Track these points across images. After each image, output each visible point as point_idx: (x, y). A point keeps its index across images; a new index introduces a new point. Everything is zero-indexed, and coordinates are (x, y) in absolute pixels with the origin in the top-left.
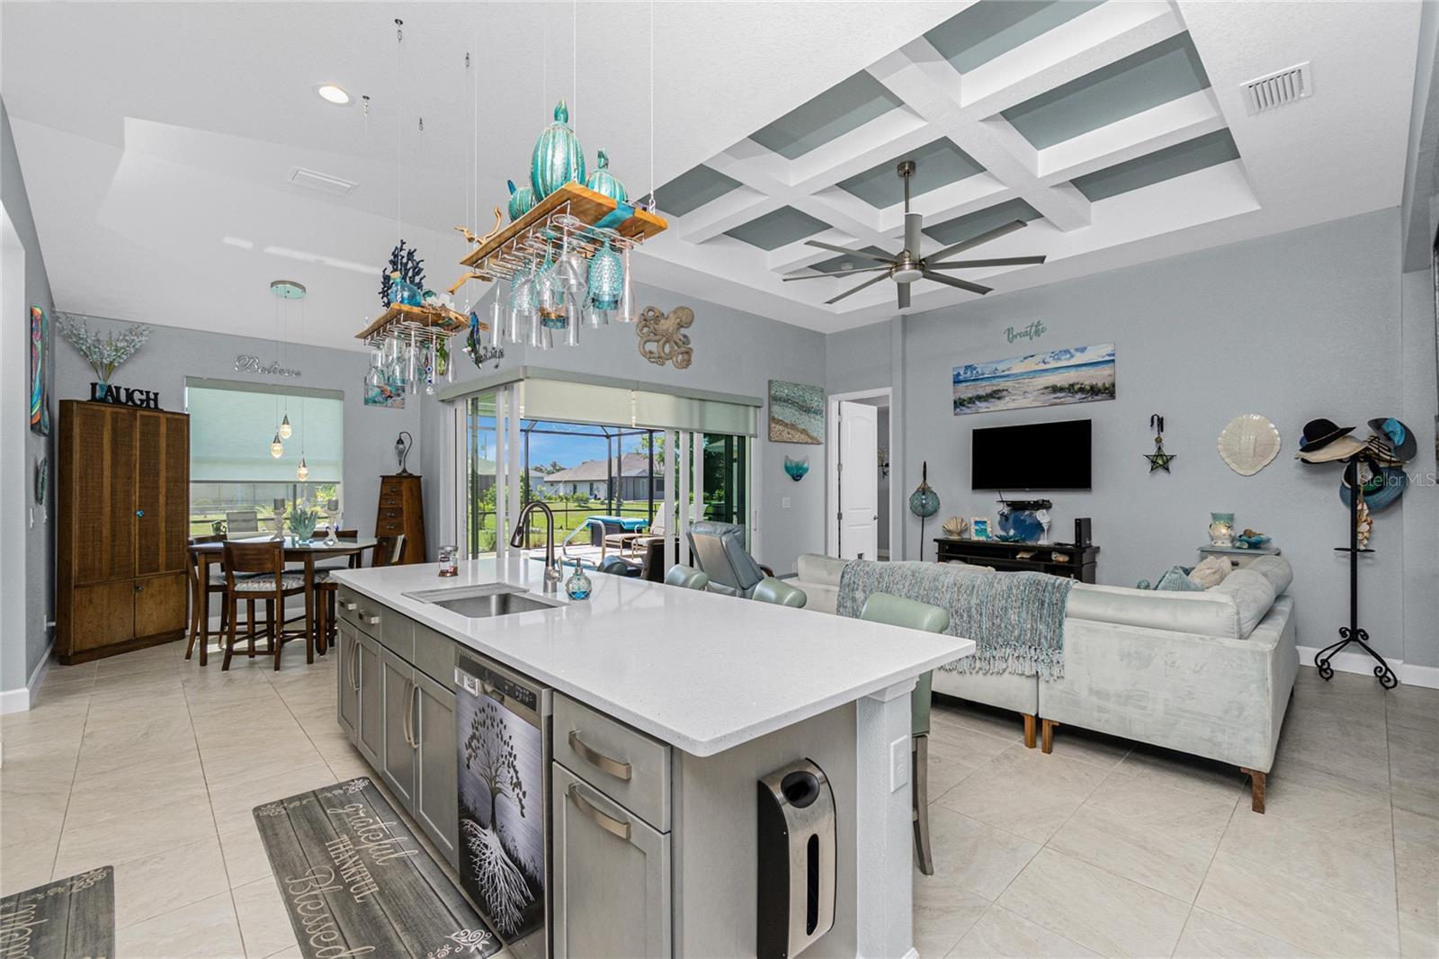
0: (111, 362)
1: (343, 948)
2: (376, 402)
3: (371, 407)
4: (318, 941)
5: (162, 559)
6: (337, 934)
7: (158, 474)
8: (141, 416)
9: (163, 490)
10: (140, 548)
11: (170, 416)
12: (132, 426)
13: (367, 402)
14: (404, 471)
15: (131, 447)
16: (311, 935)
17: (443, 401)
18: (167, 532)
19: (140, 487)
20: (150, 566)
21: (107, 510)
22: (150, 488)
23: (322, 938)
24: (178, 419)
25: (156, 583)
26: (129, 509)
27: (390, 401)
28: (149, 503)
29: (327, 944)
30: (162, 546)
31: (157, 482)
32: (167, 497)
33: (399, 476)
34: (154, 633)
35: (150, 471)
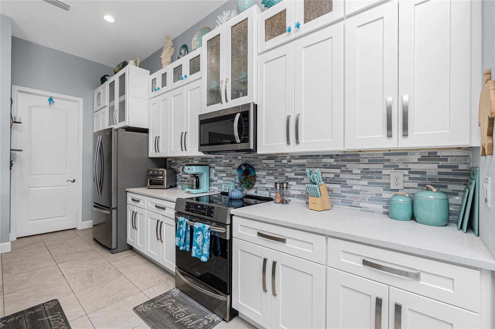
1: (50, 319)
4: (60, 321)
6: (52, 324)
16: (63, 322)
23: (58, 322)
29: (57, 320)
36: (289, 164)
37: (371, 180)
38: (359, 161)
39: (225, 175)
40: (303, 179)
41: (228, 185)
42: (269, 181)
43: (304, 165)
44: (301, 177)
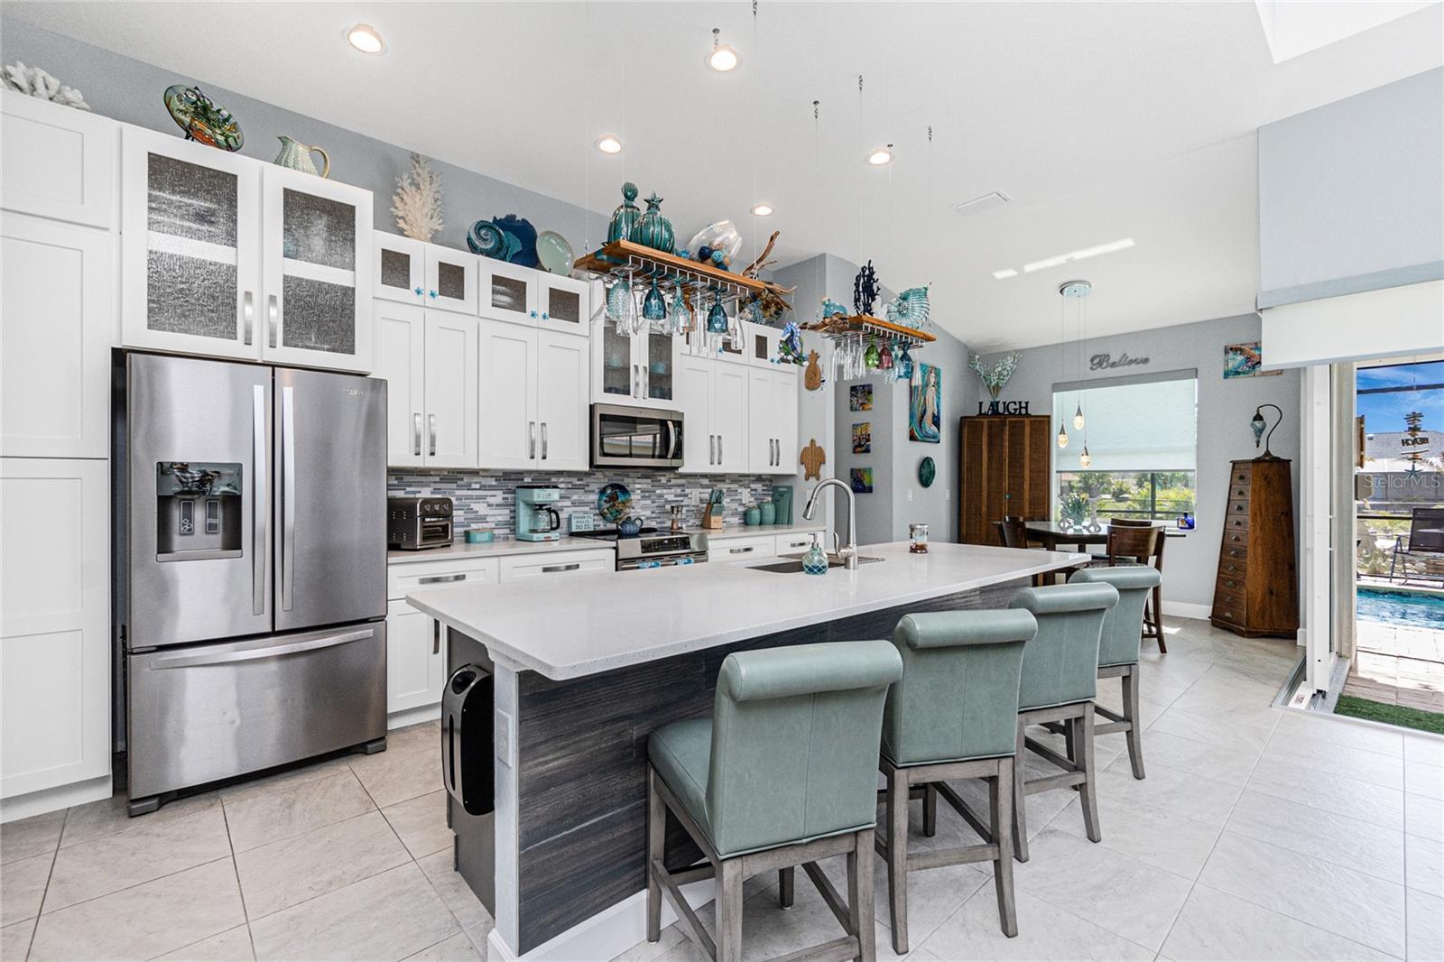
2: (1237, 373)
3: (1231, 381)
7: (1024, 466)
8: (1010, 422)
9: (1027, 479)
11: (1033, 419)
12: (1002, 431)
13: (1226, 375)
14: (1268, 453)
15: (1002, 446)
18: (1030, 512)
19: (1009, 477)
21: (985, 493)
22: (1017, 477)
24: (1043, 420)
26: (1001, 492)
27: (1259, 369)
28: (1016, 489)
31: (1022, 472)
32: (1031, 484)
33: (1258, 460)
35: (1016, 462)
36: (669, 484)
37: (732, 498)
38: (724, 481)
39: (569, 504)
40: (682, 501)
41: (584, 520)
42: (643, 508)
43: (683, 485)
44: (681, 498)
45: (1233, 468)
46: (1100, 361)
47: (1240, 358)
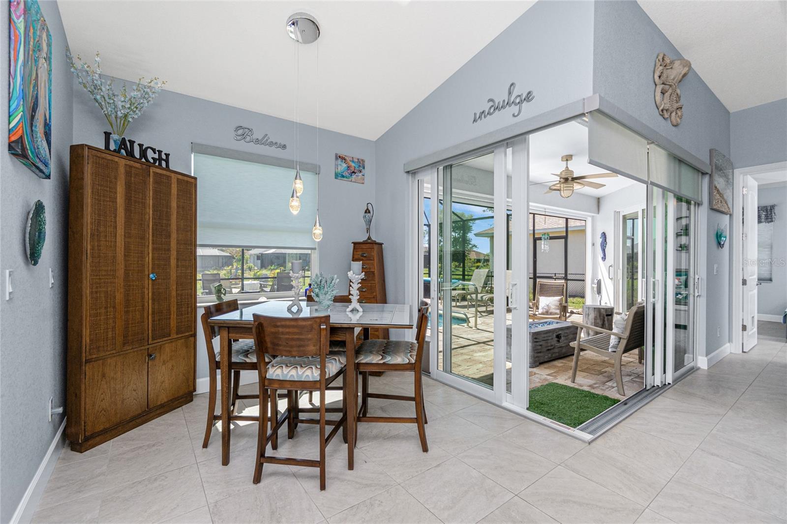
0: (126, 116)
2: (343, 176)
3: (340, 181)
5: (173, 323)
7: (169, 236)
8: (155, 173)
9: (174, 254)
10: (153, 313)
11: (180, 177)
12: (145, 183)
13: (337, 176)
14: (369, 238)
15: (144, 205)
17: (408, 172)
18: (177, 295)
19: (153, 249)
20: (161, 332)
21: (121, 273)
22: (162, 249)
24: (187, 182)
25: (168, 348)
26: (142, 271)
27: (354, 176)
28: (161, 265)
30: (174, 309)
31: (169, 243)
32: (177, 260)
33: (364, 243)
34: (166, 400)
35: (161, 230)
45: (354, 248)
46: (243, 132)
47: (344, 165)
